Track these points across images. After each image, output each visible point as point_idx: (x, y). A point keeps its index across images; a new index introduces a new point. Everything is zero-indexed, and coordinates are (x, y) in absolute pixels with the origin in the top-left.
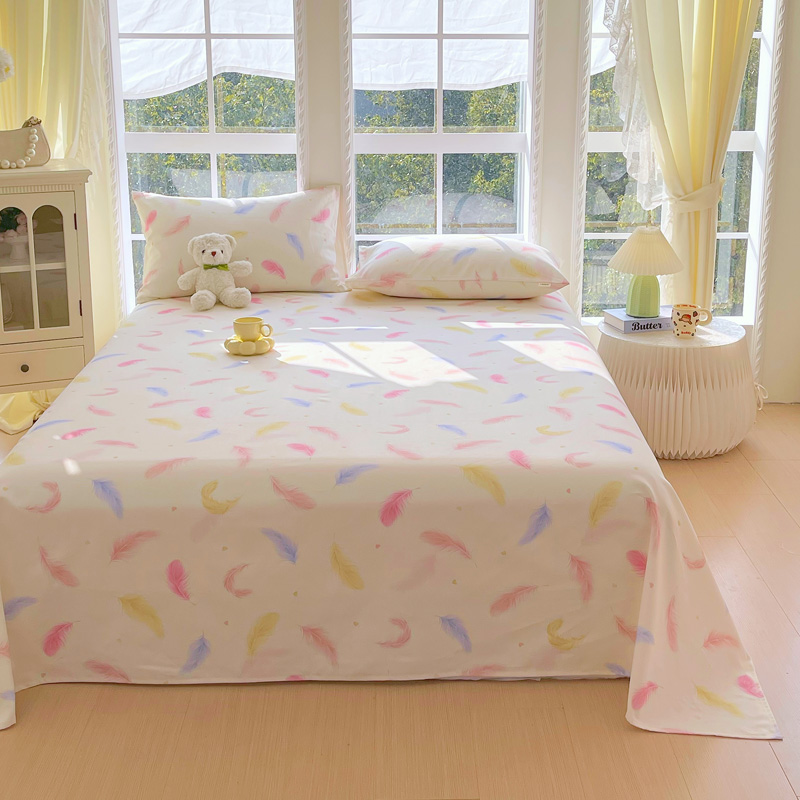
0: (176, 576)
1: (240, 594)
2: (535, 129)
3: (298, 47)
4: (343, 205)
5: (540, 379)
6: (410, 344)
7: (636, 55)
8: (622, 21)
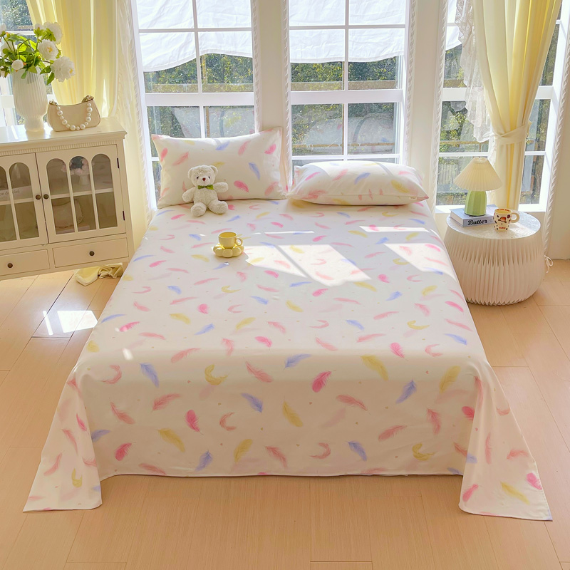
0: (191, 419)
1: (230, 429)
2: (409, 90)
3: (255, 39)
4: (284, 140)
5: (409, 278)
6: (328, 247)
7: (475, 43)
8: (467, 21)
